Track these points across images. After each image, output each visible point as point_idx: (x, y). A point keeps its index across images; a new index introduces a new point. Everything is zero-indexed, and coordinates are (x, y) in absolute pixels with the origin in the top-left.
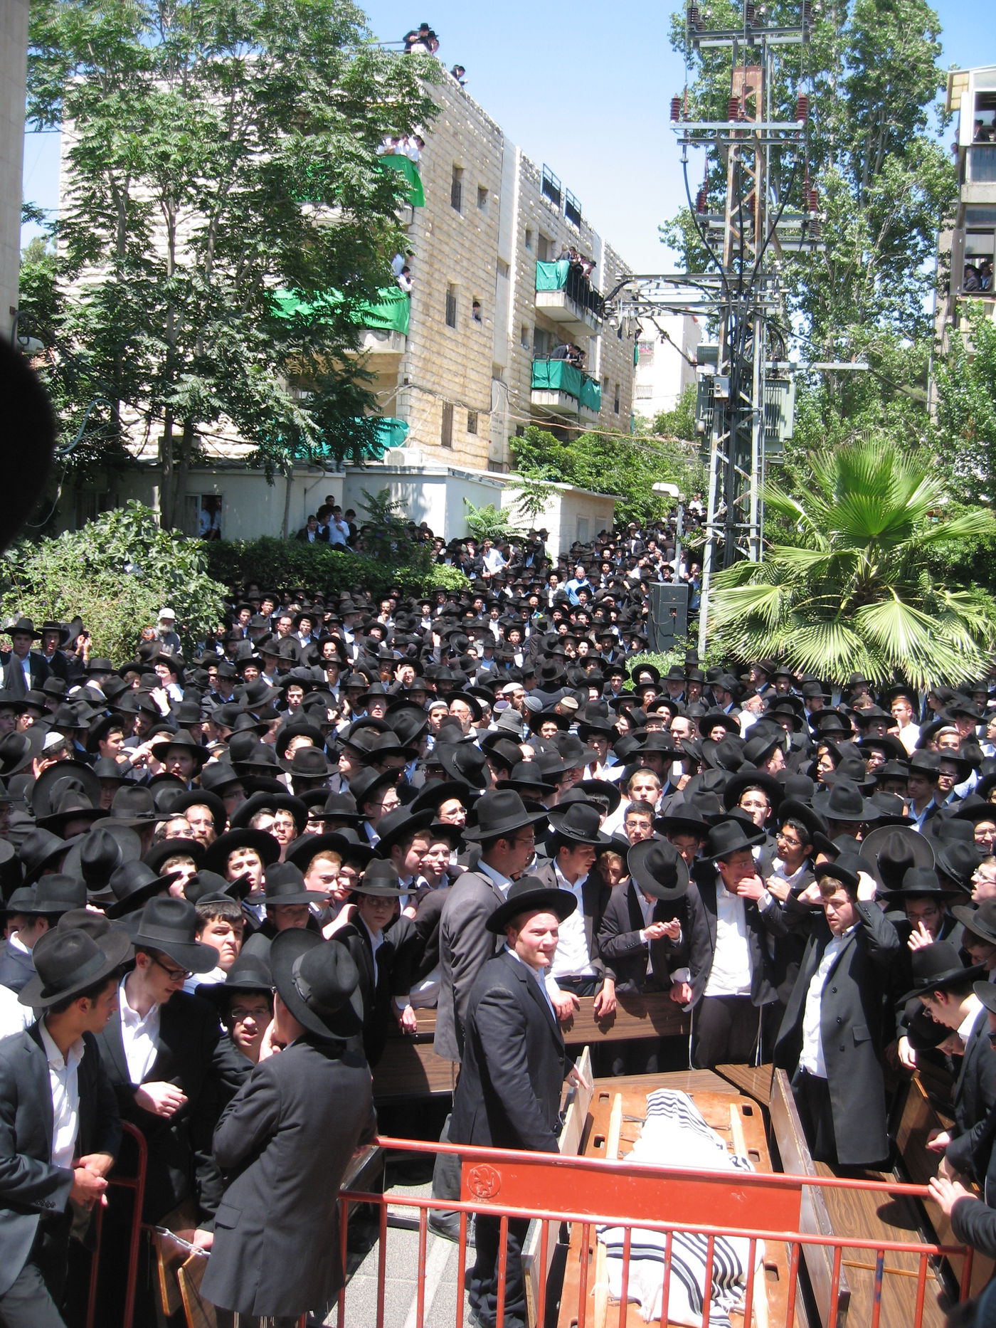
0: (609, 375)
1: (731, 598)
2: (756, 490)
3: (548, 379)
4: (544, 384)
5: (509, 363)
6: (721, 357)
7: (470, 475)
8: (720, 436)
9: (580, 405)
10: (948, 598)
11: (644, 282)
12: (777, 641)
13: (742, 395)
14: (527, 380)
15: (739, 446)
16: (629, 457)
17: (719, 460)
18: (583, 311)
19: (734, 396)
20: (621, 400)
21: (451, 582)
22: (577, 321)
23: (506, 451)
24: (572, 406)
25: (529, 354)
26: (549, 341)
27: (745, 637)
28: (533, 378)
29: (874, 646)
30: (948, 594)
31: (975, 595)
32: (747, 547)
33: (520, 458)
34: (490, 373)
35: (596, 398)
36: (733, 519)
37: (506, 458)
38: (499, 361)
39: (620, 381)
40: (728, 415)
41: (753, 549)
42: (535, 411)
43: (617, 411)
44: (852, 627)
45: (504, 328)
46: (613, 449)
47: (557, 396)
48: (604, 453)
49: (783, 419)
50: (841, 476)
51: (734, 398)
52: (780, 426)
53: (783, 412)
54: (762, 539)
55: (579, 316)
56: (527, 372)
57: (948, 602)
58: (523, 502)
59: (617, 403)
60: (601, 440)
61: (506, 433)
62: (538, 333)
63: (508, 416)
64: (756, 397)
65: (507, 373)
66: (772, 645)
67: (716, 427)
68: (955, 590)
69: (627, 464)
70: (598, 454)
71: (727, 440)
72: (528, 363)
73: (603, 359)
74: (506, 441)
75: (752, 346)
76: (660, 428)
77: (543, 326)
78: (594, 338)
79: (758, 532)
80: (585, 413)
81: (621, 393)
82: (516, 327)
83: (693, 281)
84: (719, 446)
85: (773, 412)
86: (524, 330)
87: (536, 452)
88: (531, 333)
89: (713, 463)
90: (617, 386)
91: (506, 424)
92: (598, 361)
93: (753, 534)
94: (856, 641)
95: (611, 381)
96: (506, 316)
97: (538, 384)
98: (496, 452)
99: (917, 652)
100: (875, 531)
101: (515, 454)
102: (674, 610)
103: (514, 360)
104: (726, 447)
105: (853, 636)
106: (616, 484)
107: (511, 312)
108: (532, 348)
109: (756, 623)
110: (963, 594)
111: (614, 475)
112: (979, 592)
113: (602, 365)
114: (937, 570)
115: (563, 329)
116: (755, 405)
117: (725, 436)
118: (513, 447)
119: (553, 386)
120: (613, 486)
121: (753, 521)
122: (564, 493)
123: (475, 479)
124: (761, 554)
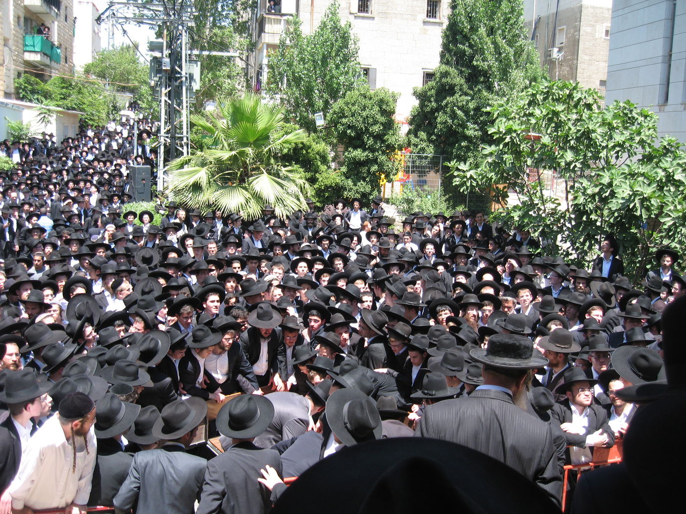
0: (62, 43)
1: (181, 175)
2: (185, 117)
3: (34, 46)
4: (32, 49)
5: (12, 36)
6: (165, 48)
7: (7, 104)
8: (166, 88)
9: (51, 60)
10: (284, 171)
11: (123, 6)
12: (208, 195)
13: (177, 68)
14: (21, 46)
15: (175, 95)
16: (80, 89)
17: (166, 101)
18: (50, 8)
19: (173, 69)
20: (68, 56)
21: (7, 165)
22: (47, 13)
23: (13, 86)
24: (47, 61)
25: (22, 32)
26: (31, 24)
27: (190, 195)
28: (26, 45)
29: (258, 197)
30: (283, 169)
31: (295, 168)
32: (182, 146)
33: (21, 91)
34: (3, 43)
35: (58, 56)
36: (174, 133)
37: (13, 90)
38: (7, 36)
39: (67, 46)
40: (170, 79)
41: (185, 147)
42: (28, 64)
43: (66, 62)
44: (246, 189)
45: (8, 18)
46: (71, 85)
47: (39, 56)
48: (67, 88)
49: (195, 81)
50: (233, 112)
51: (173, 71)
52: (193, 84)
53: (194, 77)
54: (190, 143)
55: (48, 11)
56: (21, 41)
57: (284, 172)
58: (39, 118)
59: (66, 58)
60: (63, 80)
61: (12, 76)
62: (26, 19)
63: (13, 67)
64: (183, 69)
65: (11, 42)
66: (205, 198)
67: (164, 85)
68: (285, 166)
69: (80, 92)
70: (63, 88)
71: (169, 92)
72: (21, 36)
73: (58, 34)
74: (12, 81)
75: (181, 43)
76: (87, 71)
77: (28, 15)
78: (53, 22)
79: (187, 140)
80: (54, 64)
81: (68, 53)
82: (14, 16)
83: (148, 7)
84: (166, 94)
85: (191, 77)
86: (19, 18)
87: (30, 87)
88: (22, 20)
89: (163, 103)
90: (66, 48)
91: (12, 72)
92: (56, 35)
93: (185, 140)
94: (248, 195)
95: (63, 46)
96: (9, 10)
97: (28, 49)
98: (8, 87)
99: (279, 200)
100: (252, 140)
101: (17, 89)
102: (144, 180)
103: (15, 36)
104: (169, 95)
105: (246, 193)
106: (75, 104)
107: (12, 8)
108: (24, 28)
109: (196, 187)
110: (289, 168)
111: (74, 98)
112: (296, 167)
113: (58, 38)
114: (276, 157)
115: (38, 17)
116: (183, 73)
117: (168, 89)
118: (16, 85)
119: (37, 50)
120: (74, 106)
121: (185, 133)
122: (58, 112)
123: (10, 106)
124: (190, 151)
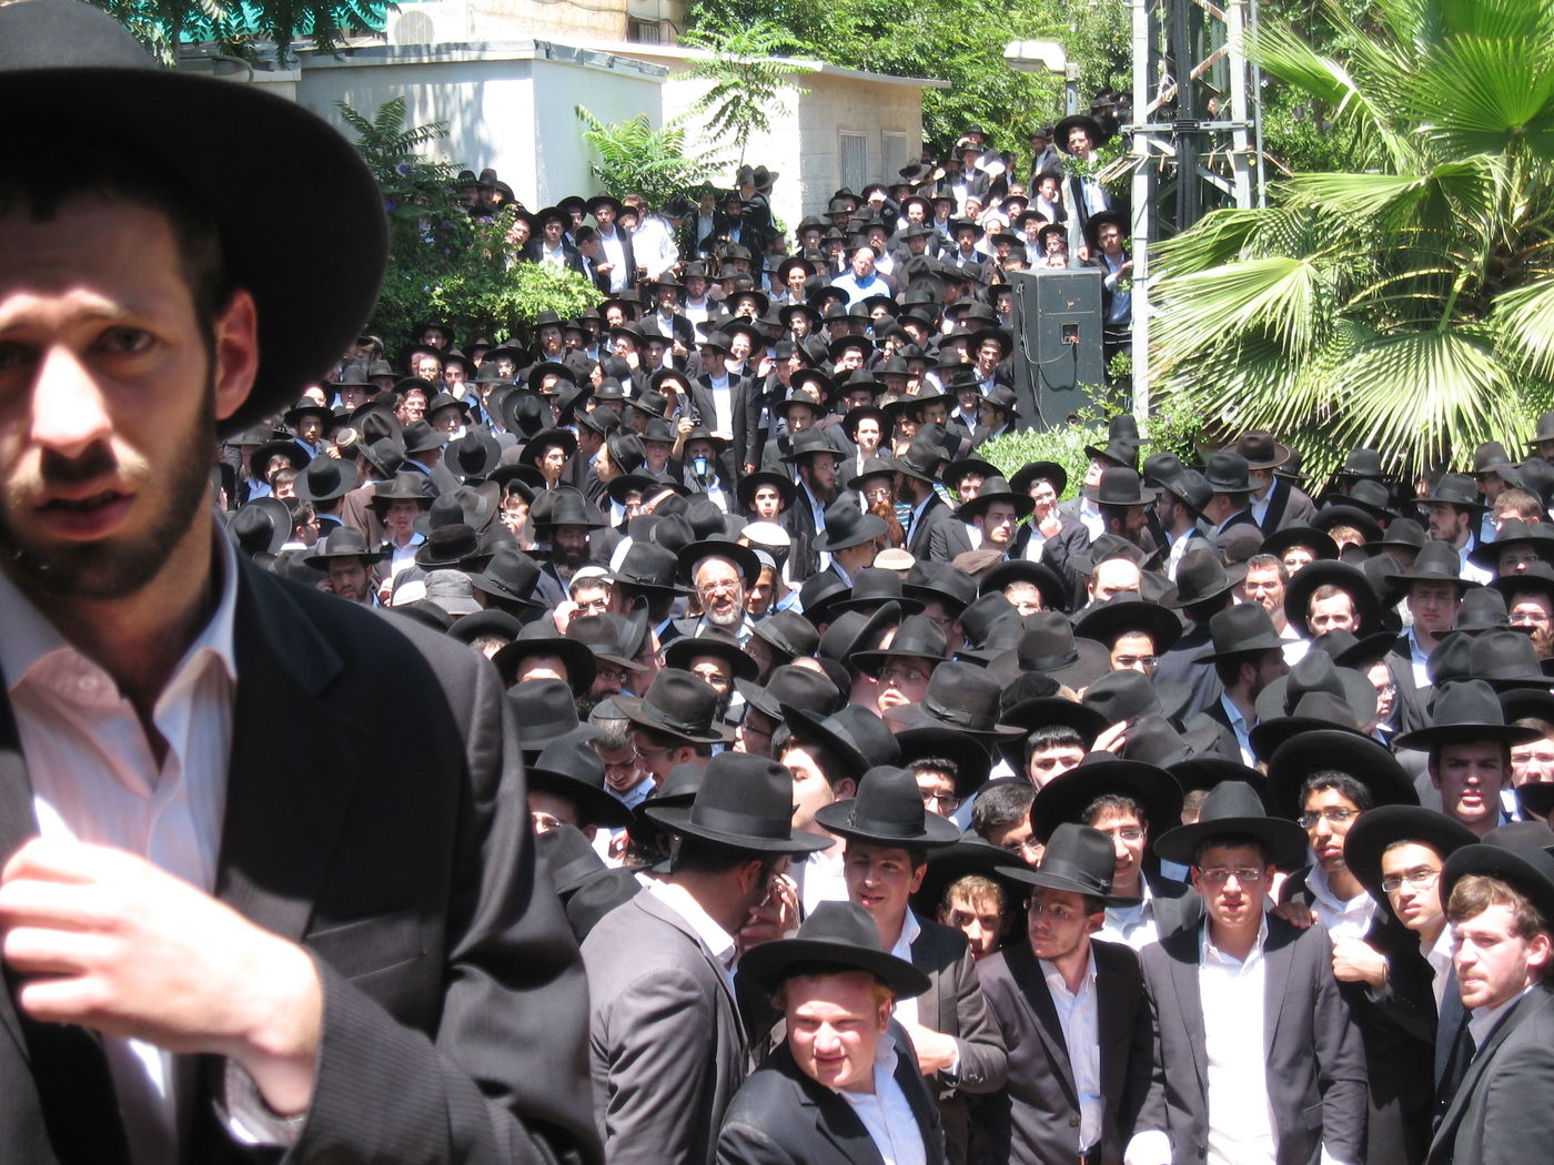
2: (1240, 43)
7: (585, 55)
21: (561, 301)
27: (1237, 384)
29: (1534, 377)
37: (668, 10)
41: (1241, 177)
44: (1484, 342)
54: (1262, 154)
58: (717, 107)
66: (1301, 394)
79: (1252, 138)
93: (1241, 142)
100: (1518, 120)
102: (1072, 329)
106: (921, 50)
109: (1263, 347)
120: (914, 56)
121: (1239, 113)
122: (805, 78)
123: (600, 62)
124: (1262, 188)
